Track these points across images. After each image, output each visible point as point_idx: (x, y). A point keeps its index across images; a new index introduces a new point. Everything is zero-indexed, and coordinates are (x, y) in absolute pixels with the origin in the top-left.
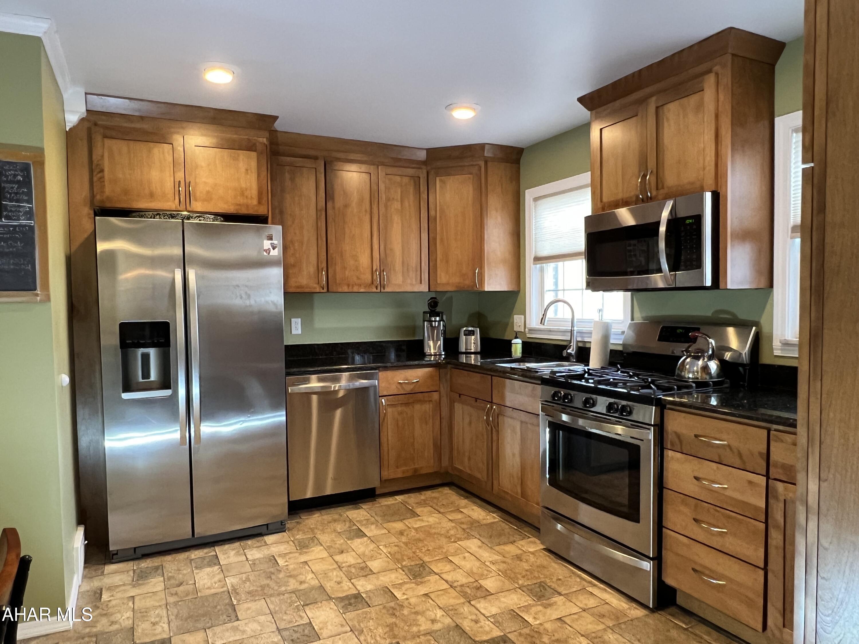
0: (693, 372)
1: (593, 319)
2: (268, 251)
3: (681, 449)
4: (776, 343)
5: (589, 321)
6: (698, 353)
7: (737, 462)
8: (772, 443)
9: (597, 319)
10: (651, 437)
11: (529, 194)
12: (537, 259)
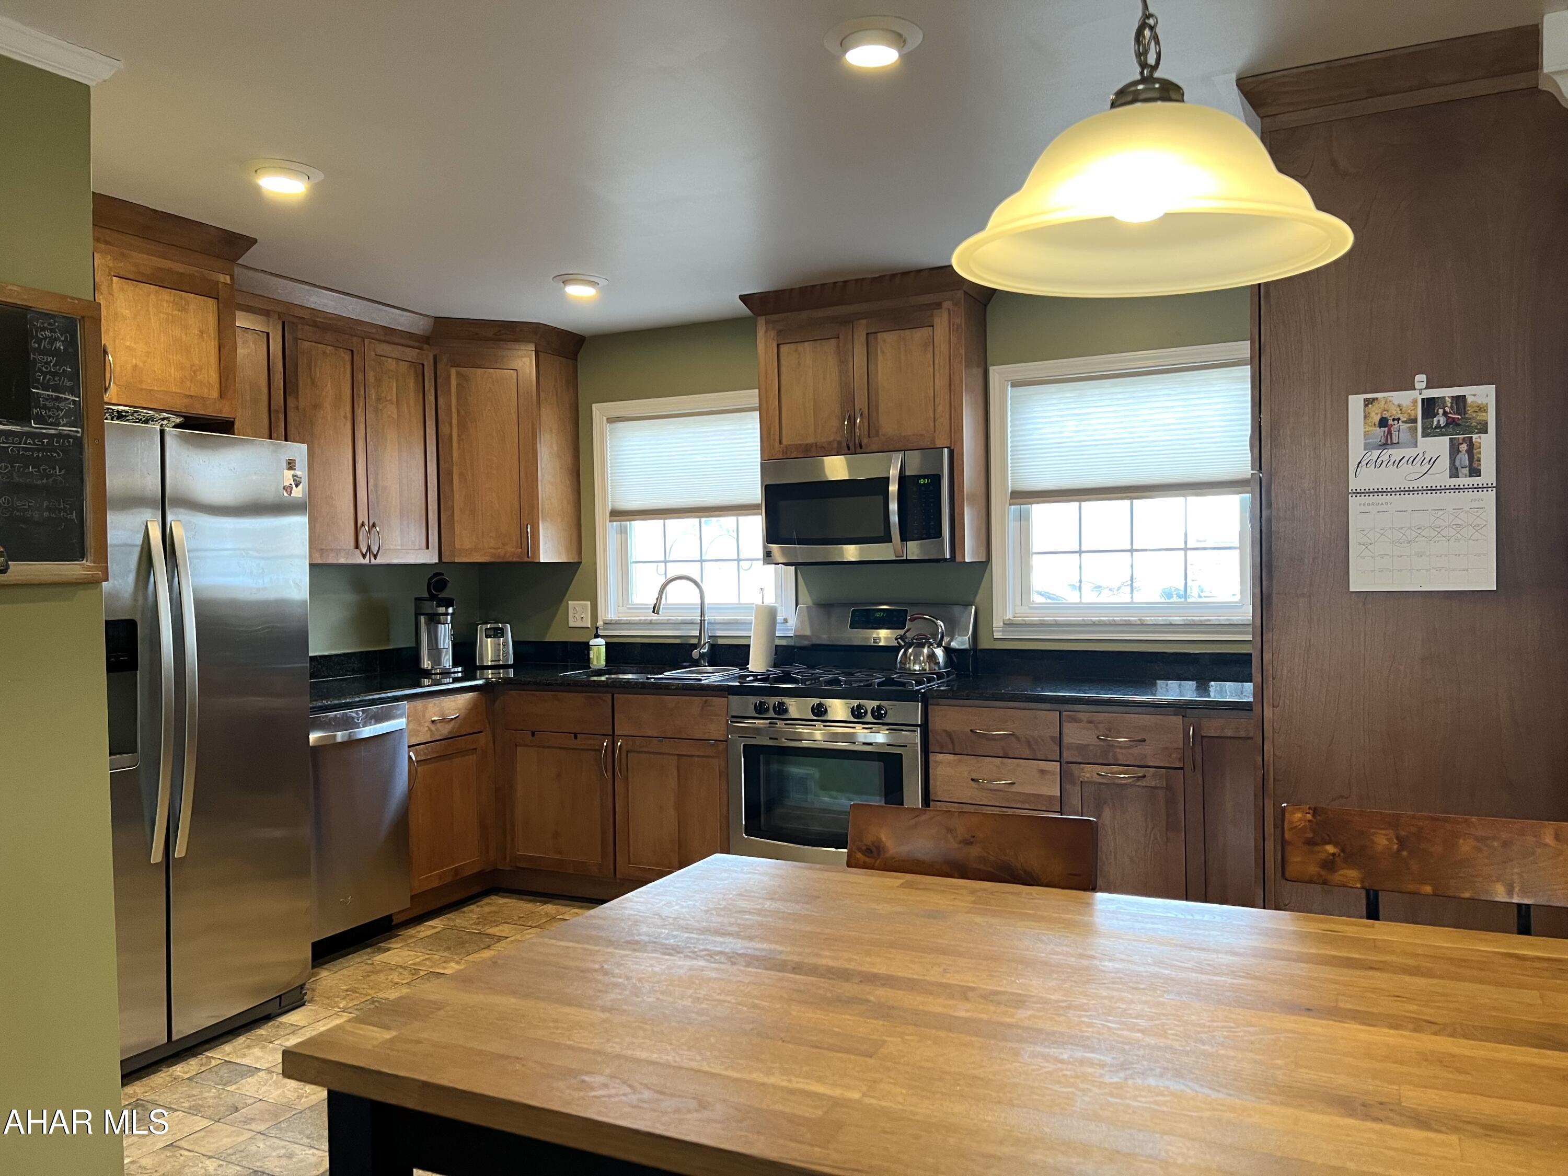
0: (920, 664)
1: (753, 604)
2: (289, 489)
3: (954, 749)
4: (997, 624)
5: (747, 607)
6: (922, 639)
7: (1027, 753)
8: (1065, 724)
9: (760, 603)
10: (918, 740)
11: (599, 411)
12: (617, 514)
